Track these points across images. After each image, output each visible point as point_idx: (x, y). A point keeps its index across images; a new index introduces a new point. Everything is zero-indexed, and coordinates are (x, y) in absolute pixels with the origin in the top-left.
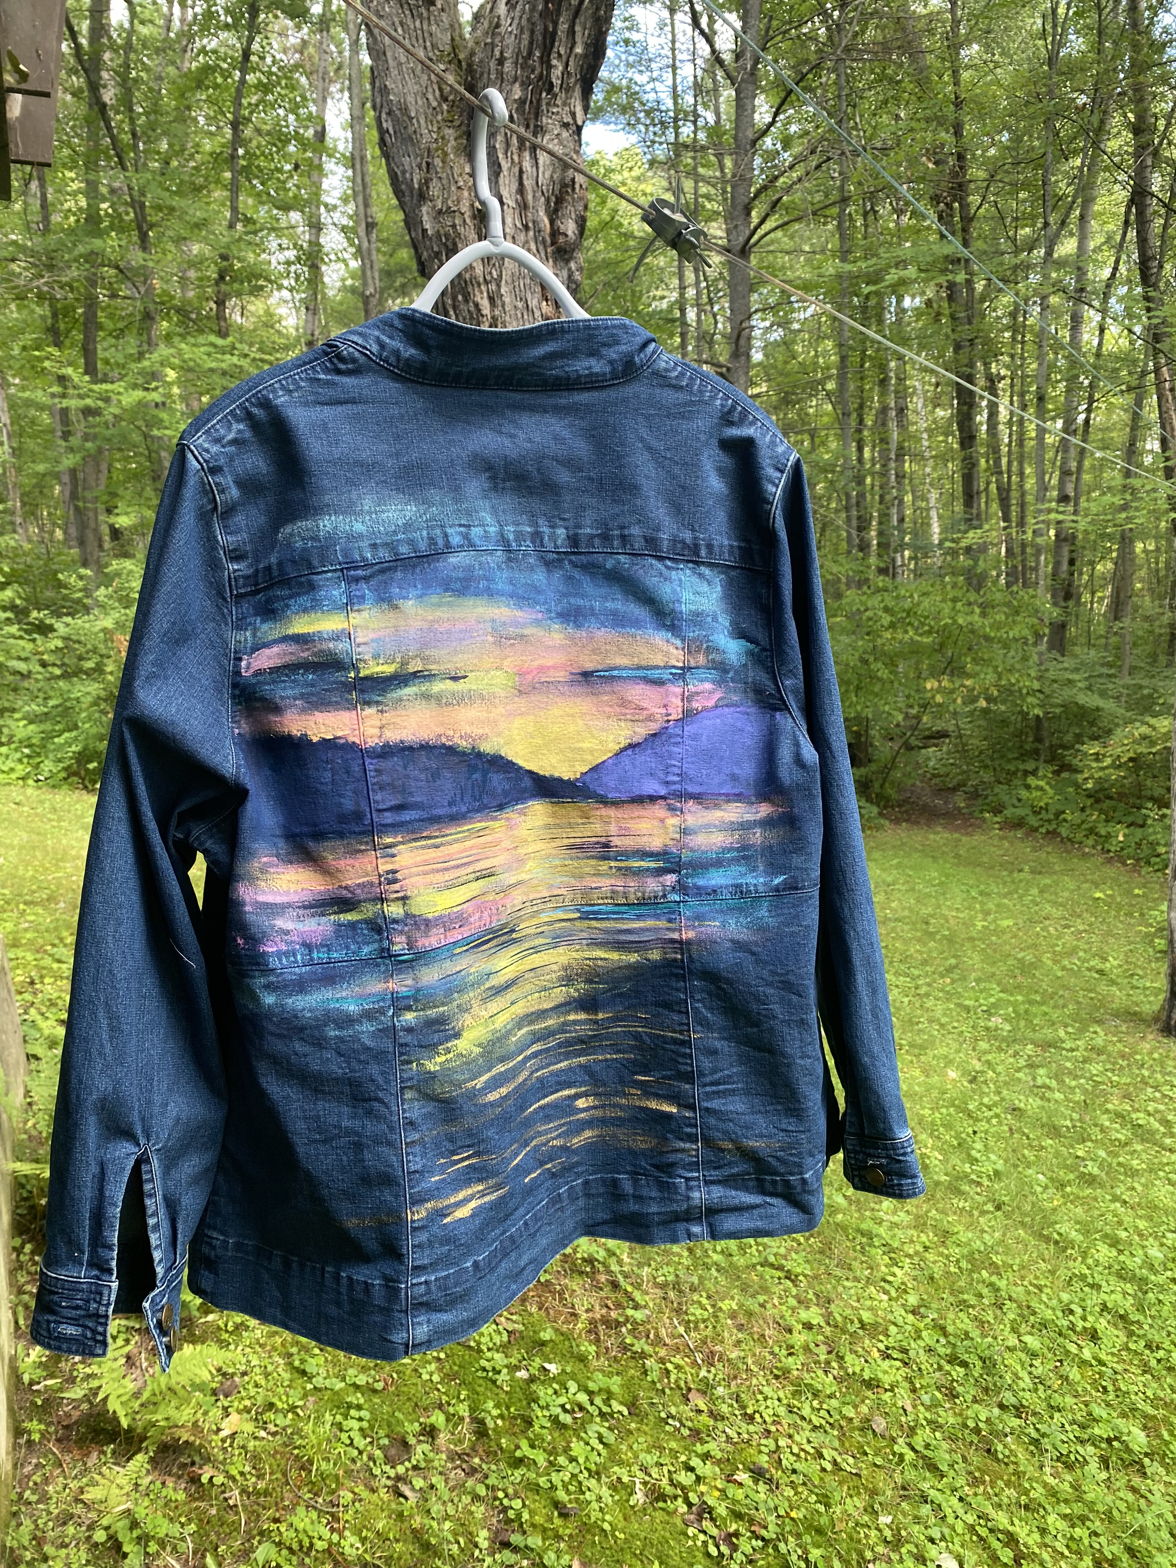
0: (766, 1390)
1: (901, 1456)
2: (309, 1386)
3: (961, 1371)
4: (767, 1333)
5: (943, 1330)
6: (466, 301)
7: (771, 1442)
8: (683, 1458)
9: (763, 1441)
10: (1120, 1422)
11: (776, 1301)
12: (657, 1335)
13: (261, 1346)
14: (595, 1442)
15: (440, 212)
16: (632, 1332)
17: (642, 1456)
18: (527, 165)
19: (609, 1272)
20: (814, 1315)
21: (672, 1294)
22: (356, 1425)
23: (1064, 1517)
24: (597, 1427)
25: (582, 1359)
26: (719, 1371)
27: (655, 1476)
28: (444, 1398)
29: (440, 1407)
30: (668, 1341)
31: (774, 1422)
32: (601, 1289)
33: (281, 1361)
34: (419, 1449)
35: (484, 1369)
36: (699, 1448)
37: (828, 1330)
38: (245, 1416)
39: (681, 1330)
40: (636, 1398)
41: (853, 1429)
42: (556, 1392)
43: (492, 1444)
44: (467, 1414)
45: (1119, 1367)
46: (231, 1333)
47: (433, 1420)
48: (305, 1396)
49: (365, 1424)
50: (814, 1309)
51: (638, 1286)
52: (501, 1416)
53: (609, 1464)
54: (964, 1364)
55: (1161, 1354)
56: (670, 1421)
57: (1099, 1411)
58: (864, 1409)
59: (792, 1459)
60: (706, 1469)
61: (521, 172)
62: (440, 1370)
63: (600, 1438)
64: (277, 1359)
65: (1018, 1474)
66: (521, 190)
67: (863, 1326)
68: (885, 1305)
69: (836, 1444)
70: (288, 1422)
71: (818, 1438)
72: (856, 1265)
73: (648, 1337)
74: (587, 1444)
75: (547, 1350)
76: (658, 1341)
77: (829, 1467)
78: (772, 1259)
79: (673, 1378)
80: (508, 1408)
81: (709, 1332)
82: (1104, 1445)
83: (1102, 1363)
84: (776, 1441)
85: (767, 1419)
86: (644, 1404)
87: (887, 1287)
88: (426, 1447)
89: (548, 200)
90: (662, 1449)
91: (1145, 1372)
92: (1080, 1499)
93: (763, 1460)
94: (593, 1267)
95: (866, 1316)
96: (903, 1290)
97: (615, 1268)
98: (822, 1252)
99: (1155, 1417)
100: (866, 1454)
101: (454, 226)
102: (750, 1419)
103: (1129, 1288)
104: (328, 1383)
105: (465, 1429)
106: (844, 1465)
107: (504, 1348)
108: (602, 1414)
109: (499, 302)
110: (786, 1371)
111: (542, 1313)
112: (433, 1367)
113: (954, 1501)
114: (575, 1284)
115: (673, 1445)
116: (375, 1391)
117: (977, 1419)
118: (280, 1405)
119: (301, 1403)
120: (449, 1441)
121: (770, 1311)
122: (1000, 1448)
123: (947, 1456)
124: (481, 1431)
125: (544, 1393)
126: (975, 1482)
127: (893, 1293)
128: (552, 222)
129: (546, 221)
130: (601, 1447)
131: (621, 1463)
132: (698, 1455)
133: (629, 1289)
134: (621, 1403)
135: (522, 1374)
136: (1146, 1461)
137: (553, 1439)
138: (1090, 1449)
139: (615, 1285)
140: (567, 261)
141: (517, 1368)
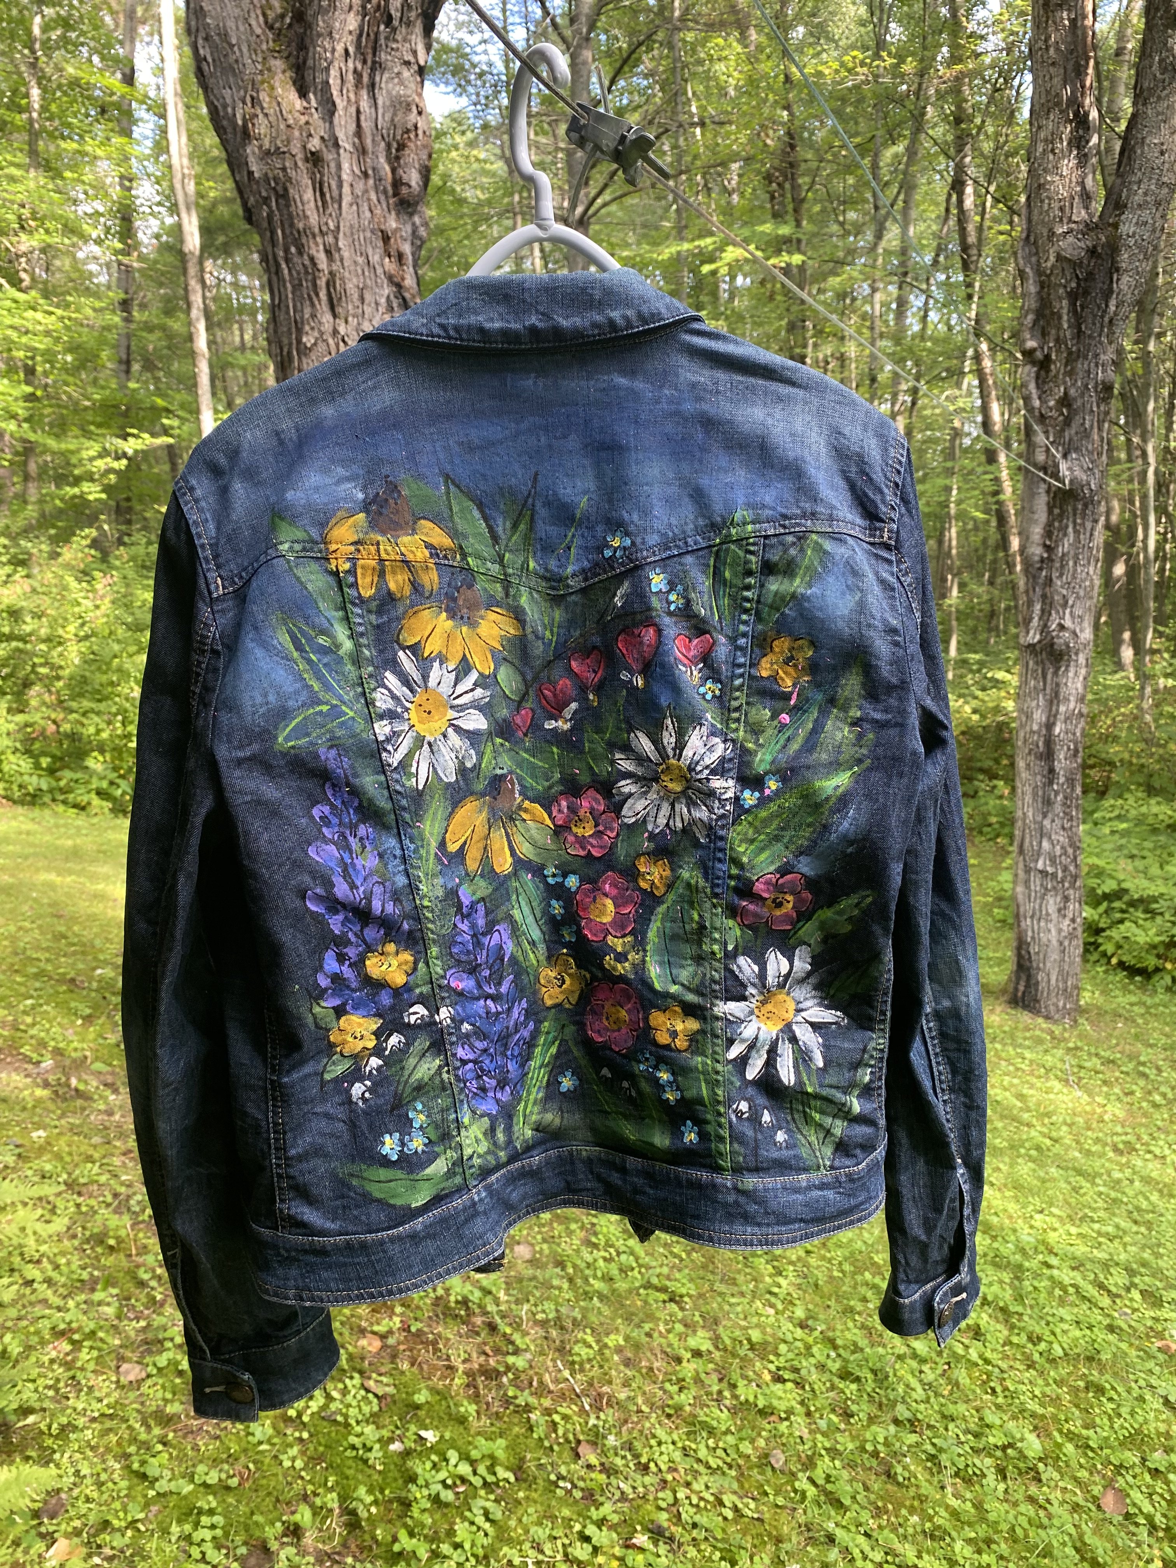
0: (660, 1433)
1: (803, 1493)
2: (151, 1493)
3: (854, 1386)
4: (656, 1365)
5: (832, 1343)
6: (300, 253)
7: (667, 1495)
8: (577, 1527)
9: (660, 1495)
10: (1011, 1425)
11: (662, 1328)
12: (541, 1382)
13: (92, 1448)
14: (480, 1520)
15: (268, 153)
16: (515, 1382)
17: (533, 1529)
18: (365, 104)
19: (485, 1313)
20: (701, 1340)
21: (554, 1333)
22: (207, 1534)
23: (969, 1541)
24: (483, 1501)
25: (462, 1421)
26: (610, 1415)
27: (548, 1552)
28: (310, 1488)
29: (305, 1498)
30: (552, 1387)
31: (671, 1470)
32: (478, 1334)
33: (117, 1466)
34: (282, 1555)
35: (353, 1447)
36: (595, 1514)
37: (717, 1355)
38: (76, 1540)
39: (566, 1374)
40: (522, 1460)
41: (750, 1468)
42: (435, 1465)
43: (367, 1537)
44: (336, 1505)
45: (1004, 1365)
46: (57, 1437)
47: (297, 1517)
48: (147, 1505)
49: (219, 1532)
50: (701, 1333)
51: (517, 1325)
52: (376, 1502)
53: (497, 1545)
54: (858, 1380)
55: (1043, 1346)
56: (561, 1483)
57: (991, 1417)
58: (761, 1443)
59: (692, 1510)
60: (601, 1537)
61: (358, 112)
62: (303, 1453)
63: (486, 1514)
64: (111, 1463)
65: (922, 1499)
66: (359, 132)
67: (752, 1348)
68: (772, 1320)
69: (735, 1486)
70: (127, 1540)
71: (715, 1482)
72: (741, 1278)
73: (531, 1384)
74: (472, 1523)
75: (422, 1413)
76: (542, 1391)
77: (730, 1514)
78: (655, 1281)
79: (560, 1432)
80: (382, 1492)
81: (596, 1372)
82: (999, 1453)
83: (987, 1362)
84: (675, 1492)
85: (664, 1467)
86: (531, 1466)
87: (773, 1300)
88: (291, 1551)
89: (389, 146)
90: (553, 1518)
91: (1029, 1367)
92: (984, 1520)
93: (663, 1518)
94: (468, 1308)
95: (756, 1335)
96: (789, 1302)
97: (491, 1308)
98: (704, 1267)
99: (1043, 1417)
100: (766, 1494)
101: (284, 169)
102: (645, 1468)
103: (1006, 1277)
104: (173, 1486)
105: (336, 1524)
106: (747, 1512)
107: (374, 1419)
108: (486, 1484)
109: (336, 256)
110: (679, 1408)
111: (415, 1369)
112: (294, 1451)
113: (861, 1539)
114: (448, 1331)
115: (566, 1512)
116: (228, 1488)
117: (875, 1441)
118: (116, 1523)
119: (141, 1516)
120: (317, 1540)
121: (657, 1340)
122: (899, 1469)
123: (848, 1488)
124: (353, 1522)
125: (421, 1468)
126: (878, 1513)
127: (780, 1307)
128: (394, 170)
129: (387, 168)
130: (487, 1526)
131: (510, 1542)
132: (593, 1522)
133: (508, 1330)
134: (508, 1468)
135: (396, 1447)
136: (1041, 1466)
137: (434, 1522)
138: (988, 1461)
139: (492, 1328)
140: (411, 215)
141: (391, 1440)
